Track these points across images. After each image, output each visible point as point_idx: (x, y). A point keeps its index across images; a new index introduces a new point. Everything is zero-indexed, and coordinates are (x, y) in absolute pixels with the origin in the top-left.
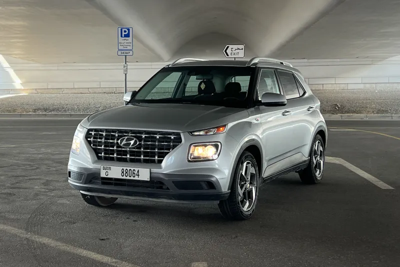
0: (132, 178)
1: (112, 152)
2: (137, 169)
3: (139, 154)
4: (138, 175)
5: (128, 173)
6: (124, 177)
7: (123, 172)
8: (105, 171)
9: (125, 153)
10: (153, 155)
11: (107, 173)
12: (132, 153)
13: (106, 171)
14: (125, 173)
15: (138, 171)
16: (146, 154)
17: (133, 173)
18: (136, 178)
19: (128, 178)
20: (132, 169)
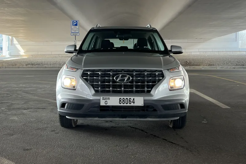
0: (128, 105)
1: (109, 86)
2: (132, 98)
3: (131, 87)
4: (134, 102)
5: (125, 101)
6: (122, 105)
7: (121, 101)
8: (104, 101)
9: (120, 86)
10: (143, 87)
11: (106, 102)
12: (126, 86)
13: (106, 100)
14: (122, 101)
15: (134, 99)
16: (137, 87)
17: (129, 101)
18: (132, 104)
19: (125, 105)
20: (128, 98)
